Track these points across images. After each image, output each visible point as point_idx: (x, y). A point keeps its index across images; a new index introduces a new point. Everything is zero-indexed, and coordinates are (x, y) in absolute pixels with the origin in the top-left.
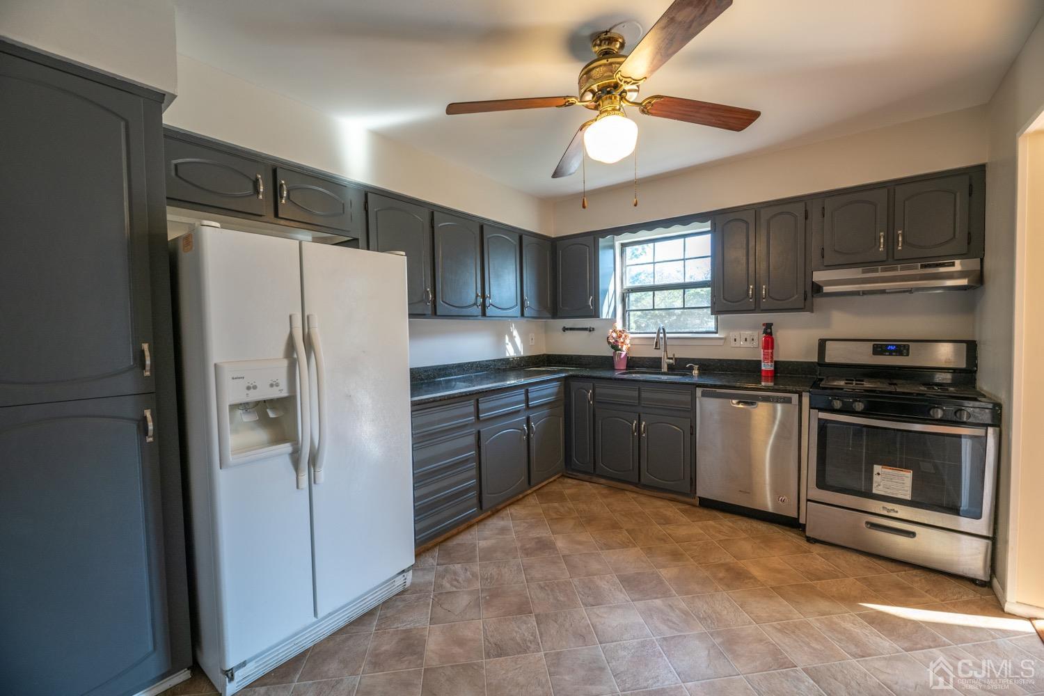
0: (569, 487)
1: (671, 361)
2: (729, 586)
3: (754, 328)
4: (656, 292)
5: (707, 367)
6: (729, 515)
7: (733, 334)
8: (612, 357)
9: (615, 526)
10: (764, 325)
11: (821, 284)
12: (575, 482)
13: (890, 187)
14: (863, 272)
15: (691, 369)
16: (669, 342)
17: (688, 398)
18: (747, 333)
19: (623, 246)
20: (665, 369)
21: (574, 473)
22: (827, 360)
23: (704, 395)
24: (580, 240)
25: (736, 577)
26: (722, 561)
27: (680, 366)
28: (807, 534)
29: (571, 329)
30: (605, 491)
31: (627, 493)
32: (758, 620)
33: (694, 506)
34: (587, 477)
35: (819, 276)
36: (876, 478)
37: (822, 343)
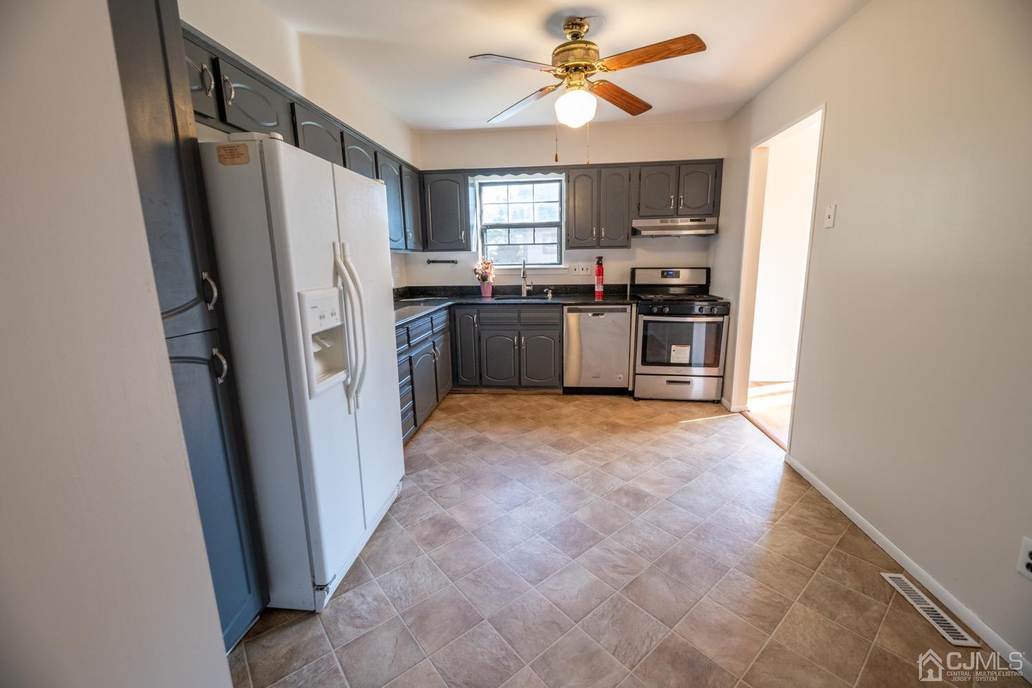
0: (459, 400)
1: (530, 288)
2: (614, 433)
3: (589, 260)
4: (511, 230)
5: (559, 291)
6: (584, 396)
7: (575, 265)
8: (479, 287)
9: (519, 418)
10: (597, 258)
11: (639, 229)
12: (463, 396)
13: (679, 166)
14: (661, 222)
15: (547, 293)
16: (528, 272)
17: (558, 315)
18: (583, 265)
19: (481, 185)
20: (524, 294)
21: (459, 389)
22: (636, 283)
23: (570, 311)
24: (450, 176)
25: (614, 427)
26: (600, 421)
27: (538, 291)
28: (635, 396)
29: (433, 262)
30: (491, 398)
31: (509, 395)
32: (639, 444)
33: (559, 394)
34: (471, 390)
35: (636, 223)
36: (673, 353)
37: (633, 271)
